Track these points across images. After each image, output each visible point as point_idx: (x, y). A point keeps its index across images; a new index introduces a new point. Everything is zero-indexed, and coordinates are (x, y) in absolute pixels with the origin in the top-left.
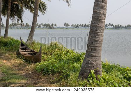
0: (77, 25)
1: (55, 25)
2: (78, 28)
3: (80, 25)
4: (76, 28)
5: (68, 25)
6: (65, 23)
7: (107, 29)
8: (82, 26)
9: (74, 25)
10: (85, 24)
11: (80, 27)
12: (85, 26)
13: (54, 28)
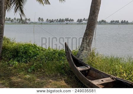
0: (51, 20)
1: (29, 20)
2: (52, 23)
3: (55, 20)
4: (51, 23)
5: (42, 20)
6: (39, 18)
7: (82, 24)
8: (57, 21)
9: (49, 20)
10: (60, 19)
11: (55, 22)
12: (59, 21)
13: (27, 23)
